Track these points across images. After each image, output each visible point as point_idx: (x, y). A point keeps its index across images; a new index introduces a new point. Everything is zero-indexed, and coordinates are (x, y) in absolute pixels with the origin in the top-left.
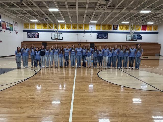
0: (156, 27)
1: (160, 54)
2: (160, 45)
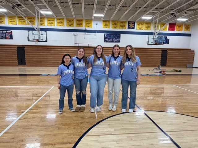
0: (188, 26)
1: (193, 64)
2: (193, 51)
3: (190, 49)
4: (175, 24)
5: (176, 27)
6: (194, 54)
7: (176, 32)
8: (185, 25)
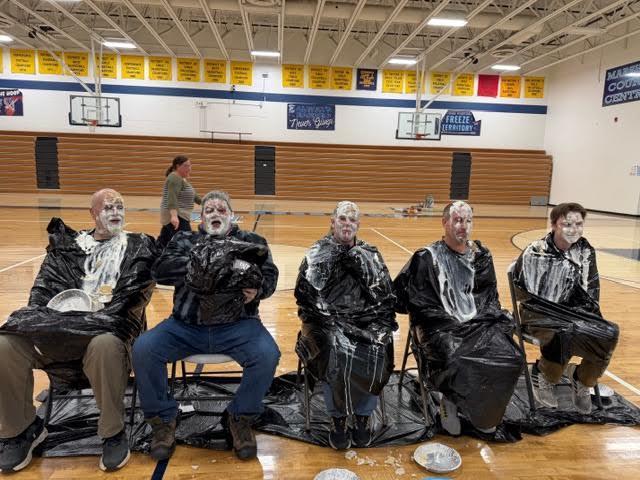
0: (536, 85)
1: (549, 197)
2: (550, 158)
3: (543, 152)
4: (498, 77)
5: (500, 85)
6: (552, 165)
7: (499, 100)
8: (527, 80)
